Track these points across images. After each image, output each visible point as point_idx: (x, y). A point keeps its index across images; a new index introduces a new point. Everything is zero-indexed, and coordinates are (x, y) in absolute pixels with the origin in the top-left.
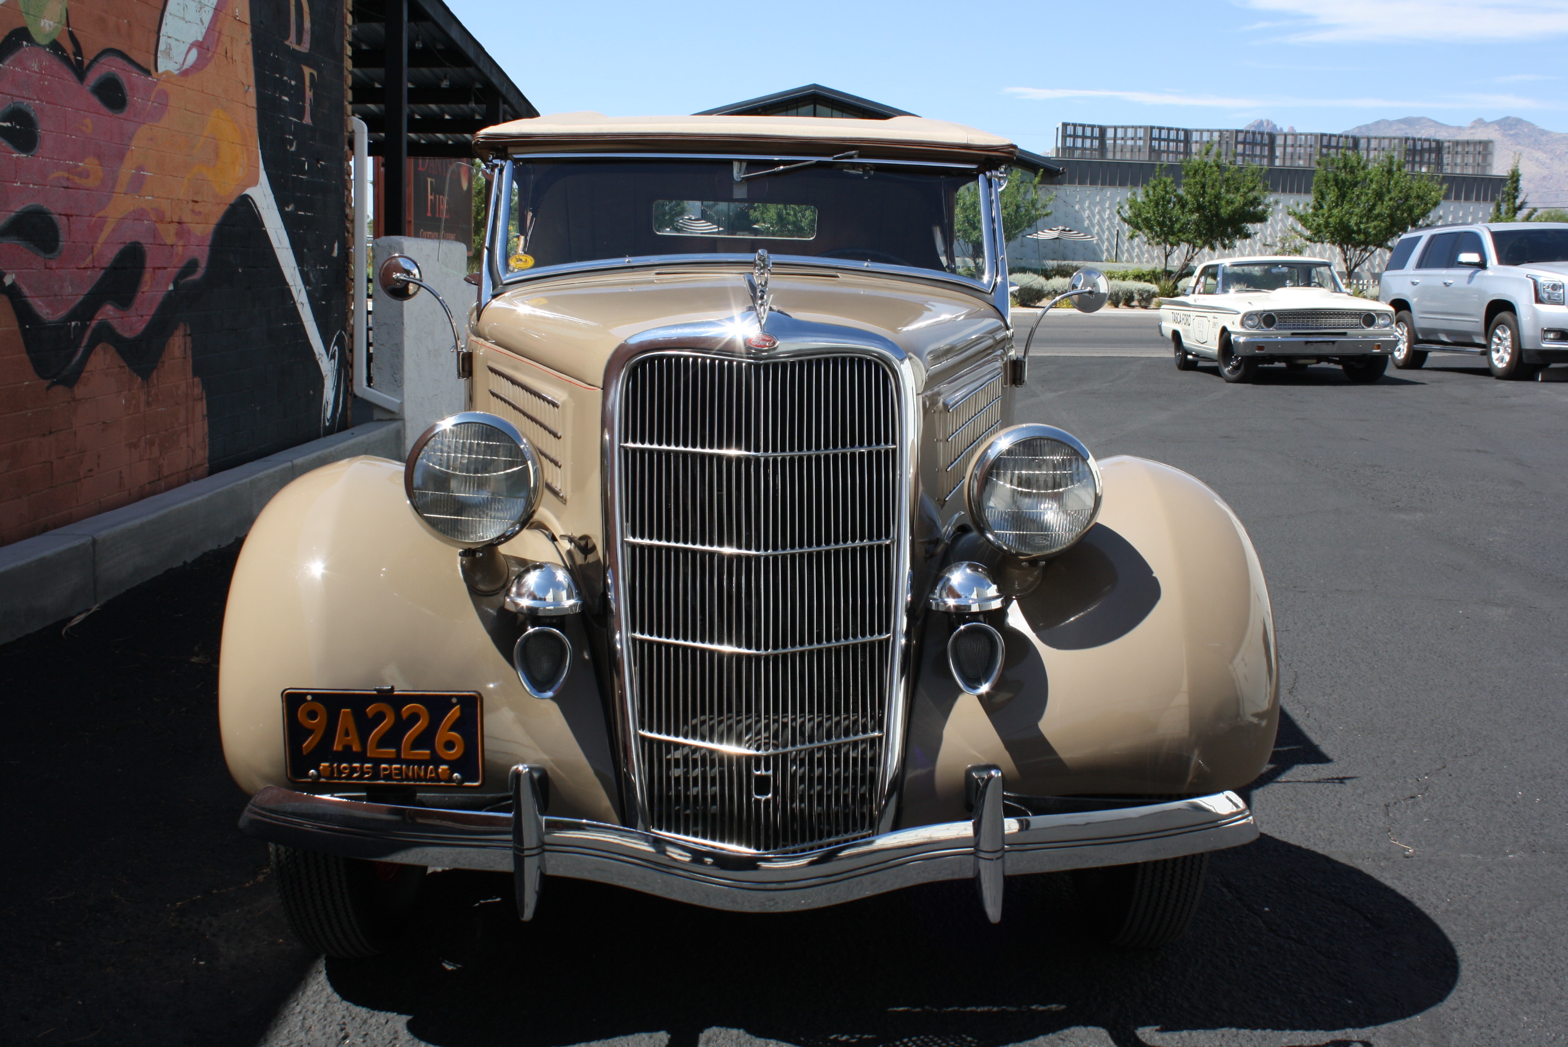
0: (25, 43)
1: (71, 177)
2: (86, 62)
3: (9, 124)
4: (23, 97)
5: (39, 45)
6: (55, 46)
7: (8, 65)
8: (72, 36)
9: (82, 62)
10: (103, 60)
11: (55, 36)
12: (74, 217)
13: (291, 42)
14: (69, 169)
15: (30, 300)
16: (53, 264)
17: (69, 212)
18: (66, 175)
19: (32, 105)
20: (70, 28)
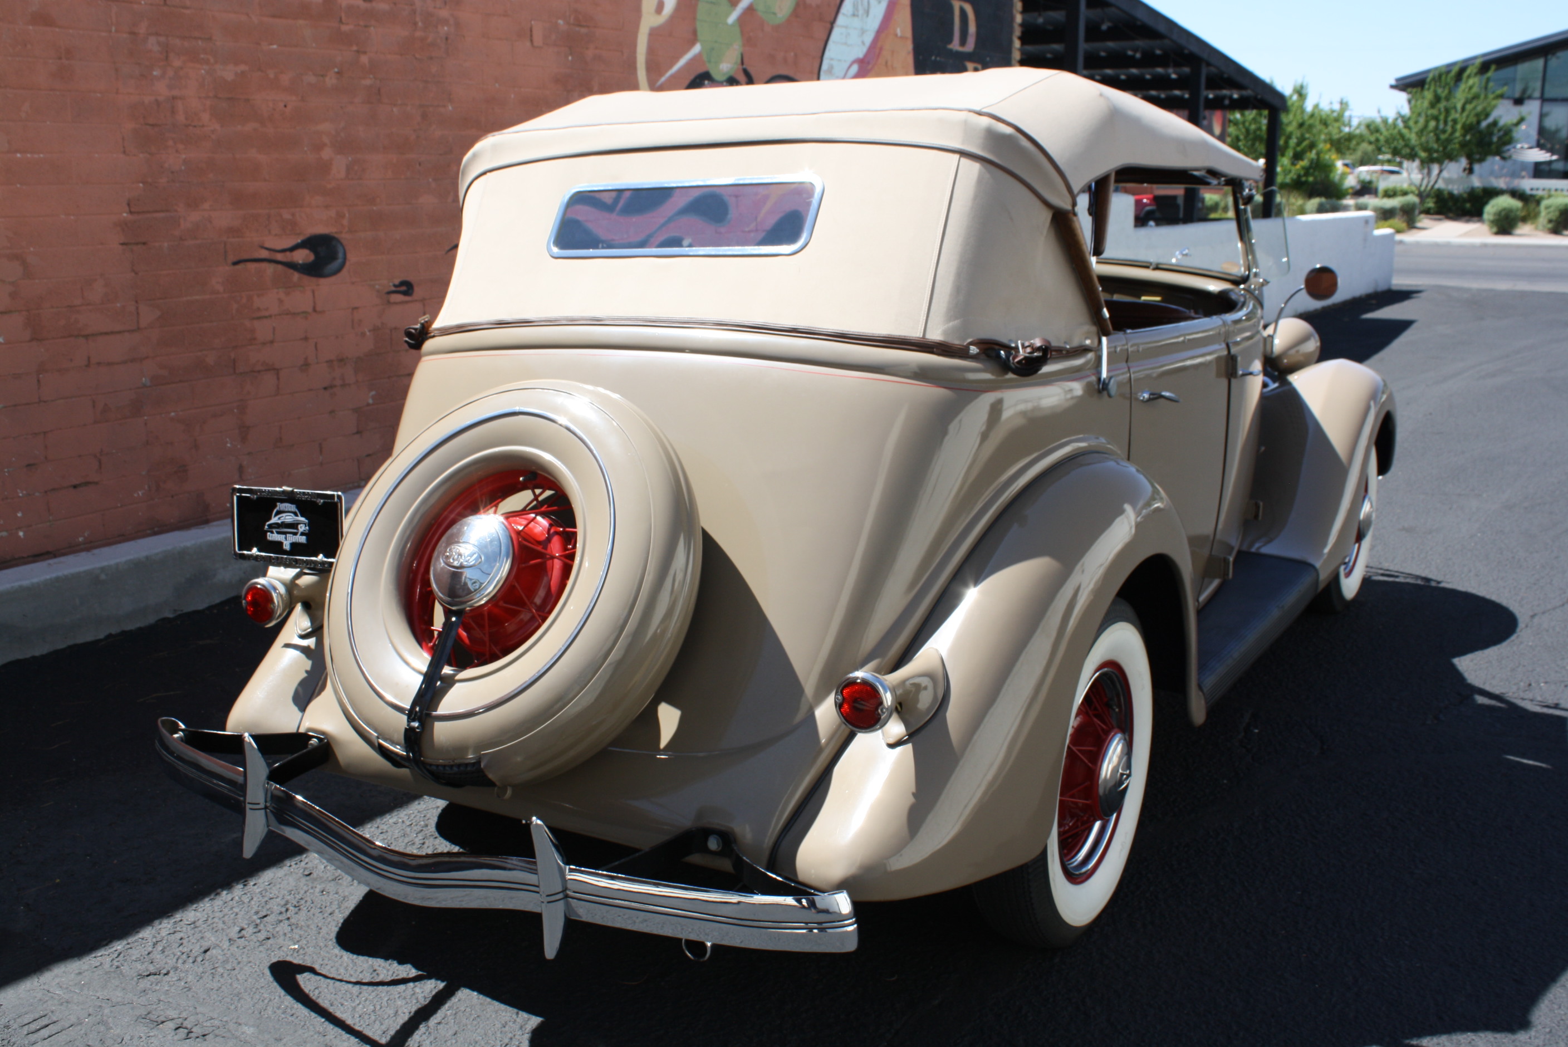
0: (706, 82)
5: (717, 82)
6: (731, 81)
8: (745, 72)
11: (732, 73)
13: (955, 46)
16: (723, 231)
20: (744, 66)
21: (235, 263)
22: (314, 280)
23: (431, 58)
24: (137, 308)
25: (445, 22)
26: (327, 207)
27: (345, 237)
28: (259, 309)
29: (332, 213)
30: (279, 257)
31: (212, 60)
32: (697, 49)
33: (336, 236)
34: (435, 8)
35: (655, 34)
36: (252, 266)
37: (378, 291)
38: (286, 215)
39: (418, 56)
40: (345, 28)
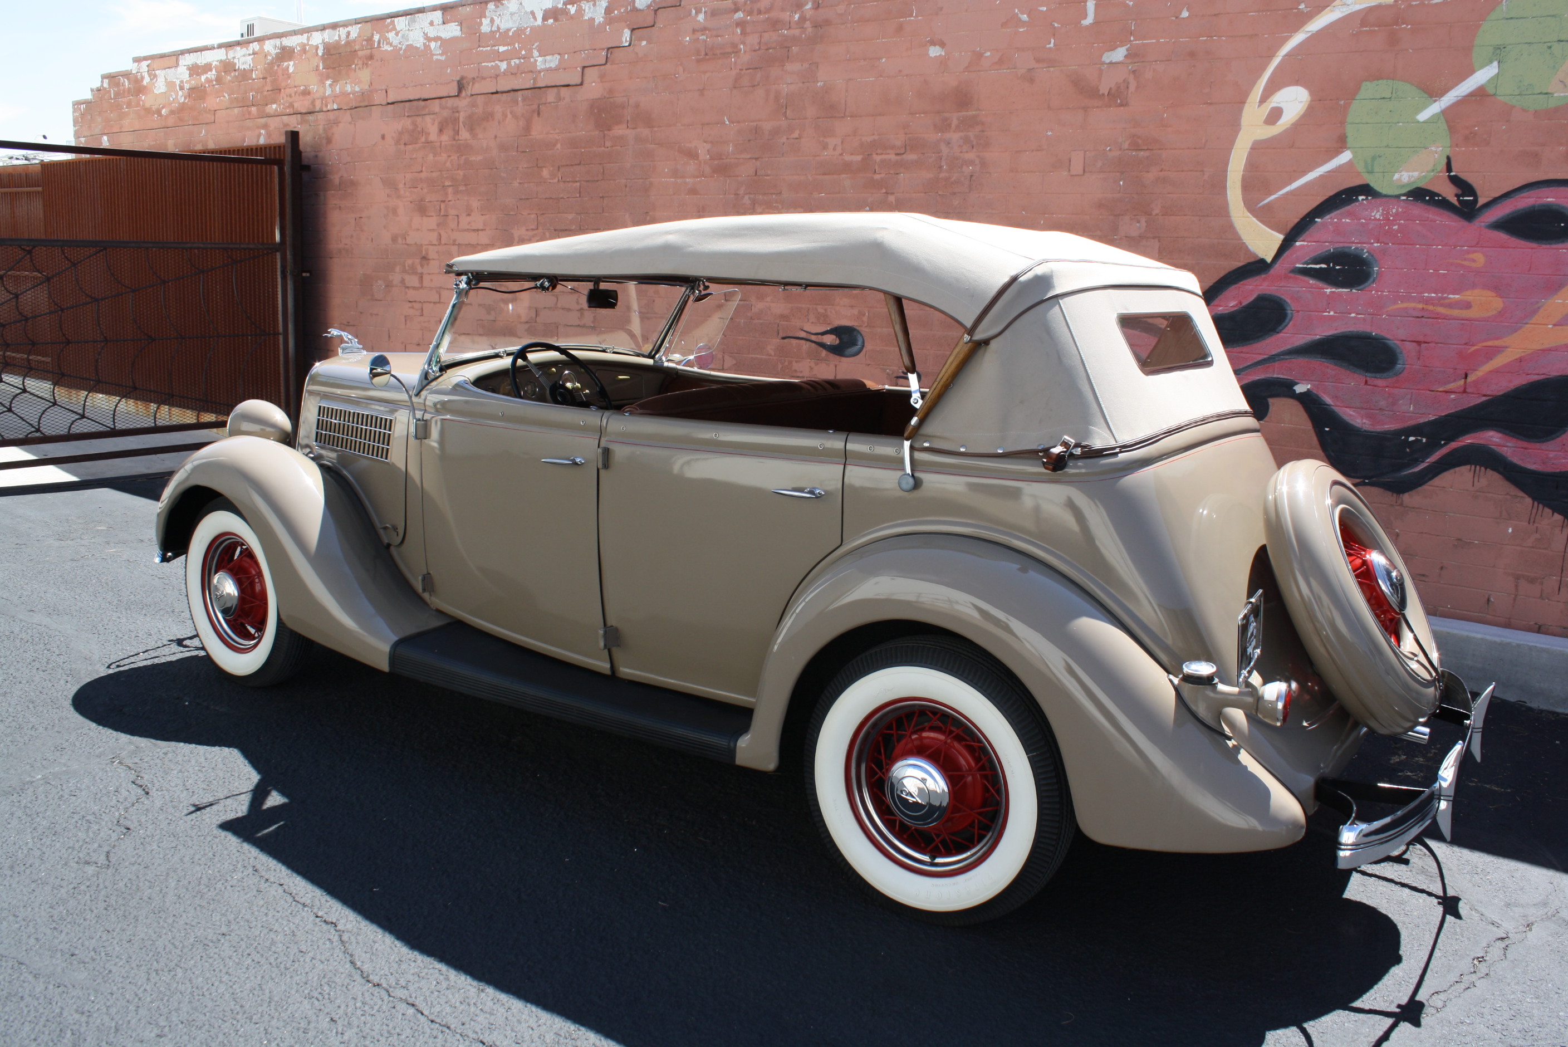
0: (1361, 198)
1: (1431, 308)
2: (1481, 201)
3: (1324, 266)
4: (1353, 243)
5: (1386, 196)
6: (1419, 194)
7: (1331, 218)
8: (1455, 181)
9: (1476, 201)
10: (1525, 194)
11: (1420, 185)
12: (1432, 345)
14: (1428, 301)
15: (1336, 409)
16: (1380, 382)
17: (1421, 338)
18: (1420, 306)
19: (1366, 247)
20: (1452, 174)
21: (783, 338)
22: (838, 357)
23: (955, 194)
24: (723, 357)
25: (971, 162)
26: (852, 307)
27: (864, 330)
28: (796, 371)
29: (855, 312)
30: (813, 338)
31: (780, 207)
32: (1345, 157)
33: (857, 328)
34: (961, 152)
35: (1258, 148)
36: (794, 342)
37: (888, 374)
38: (821, 310)
39: (940, 193)
40: (877, 177)
